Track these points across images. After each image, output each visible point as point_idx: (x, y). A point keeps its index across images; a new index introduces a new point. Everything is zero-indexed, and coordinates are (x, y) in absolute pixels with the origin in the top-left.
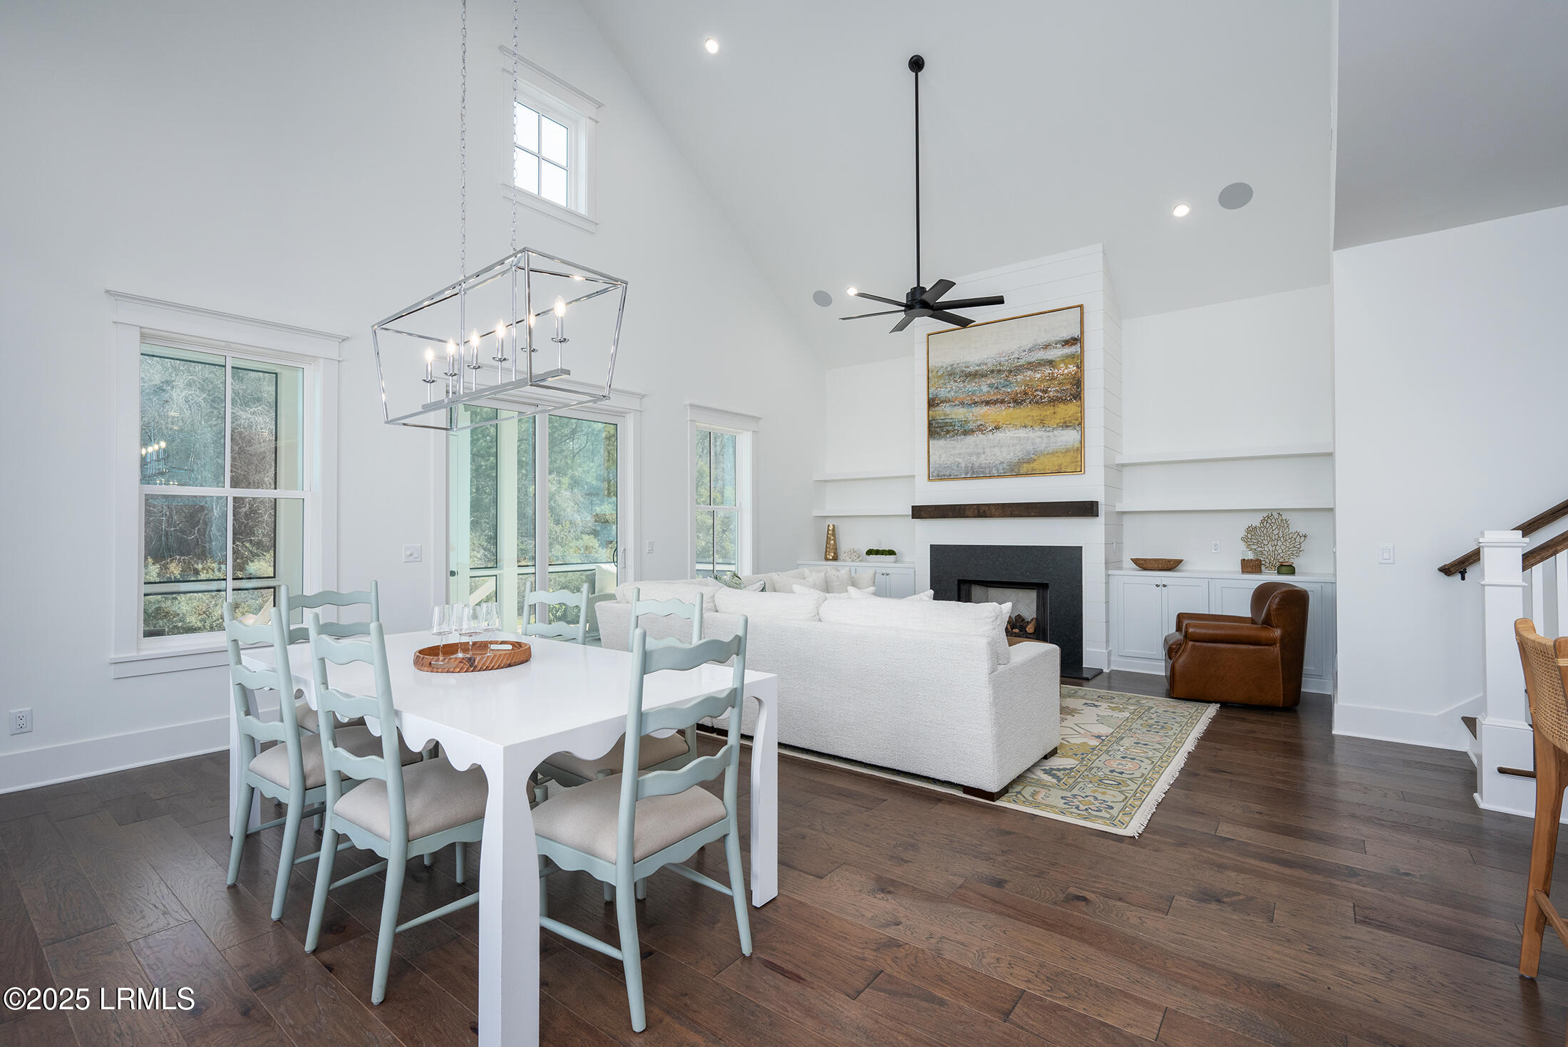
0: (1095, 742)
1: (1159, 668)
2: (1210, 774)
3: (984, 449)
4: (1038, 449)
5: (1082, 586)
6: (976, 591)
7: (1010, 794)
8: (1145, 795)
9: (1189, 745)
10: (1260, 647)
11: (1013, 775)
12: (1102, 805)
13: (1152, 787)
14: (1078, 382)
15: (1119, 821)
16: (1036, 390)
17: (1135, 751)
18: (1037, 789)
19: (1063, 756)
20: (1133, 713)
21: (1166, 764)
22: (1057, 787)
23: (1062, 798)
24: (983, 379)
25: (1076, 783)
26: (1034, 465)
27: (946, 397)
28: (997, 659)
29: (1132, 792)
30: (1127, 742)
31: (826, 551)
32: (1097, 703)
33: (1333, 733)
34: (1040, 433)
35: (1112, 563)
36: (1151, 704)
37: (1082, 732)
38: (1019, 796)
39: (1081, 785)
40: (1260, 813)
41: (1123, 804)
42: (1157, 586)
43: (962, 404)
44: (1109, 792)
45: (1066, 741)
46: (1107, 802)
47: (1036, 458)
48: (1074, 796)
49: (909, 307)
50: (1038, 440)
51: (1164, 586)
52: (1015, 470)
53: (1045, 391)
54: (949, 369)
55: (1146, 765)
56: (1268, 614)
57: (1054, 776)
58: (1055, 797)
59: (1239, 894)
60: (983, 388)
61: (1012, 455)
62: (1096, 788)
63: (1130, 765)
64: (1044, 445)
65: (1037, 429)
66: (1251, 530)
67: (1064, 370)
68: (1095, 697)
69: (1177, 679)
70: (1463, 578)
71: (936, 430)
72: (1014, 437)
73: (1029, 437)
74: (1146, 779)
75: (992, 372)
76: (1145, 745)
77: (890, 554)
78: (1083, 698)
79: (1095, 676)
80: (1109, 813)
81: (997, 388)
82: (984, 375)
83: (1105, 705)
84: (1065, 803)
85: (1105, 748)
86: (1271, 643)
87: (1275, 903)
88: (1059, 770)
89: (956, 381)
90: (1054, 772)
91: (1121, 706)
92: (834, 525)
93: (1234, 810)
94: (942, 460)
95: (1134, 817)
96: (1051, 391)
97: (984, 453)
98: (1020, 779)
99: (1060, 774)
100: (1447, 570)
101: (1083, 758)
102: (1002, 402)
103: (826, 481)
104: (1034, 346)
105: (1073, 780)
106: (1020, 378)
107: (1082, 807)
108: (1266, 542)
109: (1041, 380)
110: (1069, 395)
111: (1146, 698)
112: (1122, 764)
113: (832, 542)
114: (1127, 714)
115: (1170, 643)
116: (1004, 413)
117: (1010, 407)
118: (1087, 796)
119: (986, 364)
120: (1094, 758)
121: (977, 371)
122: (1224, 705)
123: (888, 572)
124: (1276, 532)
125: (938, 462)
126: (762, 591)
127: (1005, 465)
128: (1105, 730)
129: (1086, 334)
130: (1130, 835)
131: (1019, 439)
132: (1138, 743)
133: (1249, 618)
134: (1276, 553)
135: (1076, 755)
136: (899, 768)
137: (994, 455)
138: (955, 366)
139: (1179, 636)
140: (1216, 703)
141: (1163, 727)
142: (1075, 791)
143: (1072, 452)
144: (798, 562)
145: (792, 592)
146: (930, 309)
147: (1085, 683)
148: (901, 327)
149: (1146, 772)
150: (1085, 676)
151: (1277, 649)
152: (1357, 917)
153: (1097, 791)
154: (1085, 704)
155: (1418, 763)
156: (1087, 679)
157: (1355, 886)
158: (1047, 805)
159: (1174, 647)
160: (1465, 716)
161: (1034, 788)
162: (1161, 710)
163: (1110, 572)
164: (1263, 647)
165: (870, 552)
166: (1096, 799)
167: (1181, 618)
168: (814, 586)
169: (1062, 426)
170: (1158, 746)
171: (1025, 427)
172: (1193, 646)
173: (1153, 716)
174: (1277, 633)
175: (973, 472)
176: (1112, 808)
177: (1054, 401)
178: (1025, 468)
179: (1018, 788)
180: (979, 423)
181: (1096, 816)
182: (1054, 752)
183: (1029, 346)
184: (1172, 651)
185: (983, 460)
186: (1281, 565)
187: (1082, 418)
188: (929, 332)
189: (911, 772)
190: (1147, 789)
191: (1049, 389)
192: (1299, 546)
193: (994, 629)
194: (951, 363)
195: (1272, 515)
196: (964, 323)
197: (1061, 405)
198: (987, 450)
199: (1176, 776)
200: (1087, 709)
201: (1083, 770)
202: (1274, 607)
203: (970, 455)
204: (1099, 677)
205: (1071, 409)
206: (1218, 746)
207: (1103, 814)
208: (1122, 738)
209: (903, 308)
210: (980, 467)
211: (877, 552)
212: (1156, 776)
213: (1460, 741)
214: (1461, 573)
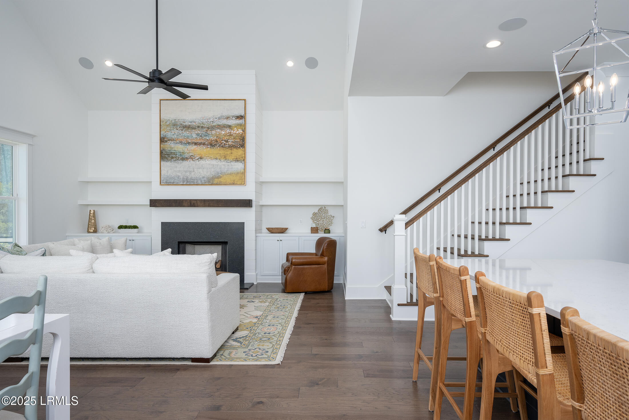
0: (255, 320)
1: (278, 280)
2: (306, 326)
3: (193, 169)
4: (223, 171)
5: (244, 242)
6: (189, 247)
7: (217, 357)
8: (281, 342)
9: (295, 314)
10: (320, 266)
11: (219, 346)
12: (263, 352)
13: (284, 337)
14: (243, 139)
15: (272, 358)
16: (222, 140)
17: (274, 321)
18: (231, 351)
19: (242, 330)
20: (270, 303)
21: (287, 325)
22: (241, 347)
23: (244, 352)
24: (193, 130)
25: (250, 343)
26: (221, 180)
27: (172, 138)
28: (212, 284)
29: (275, 342)
30: (270, 317)
31: (88, 227)
32: (253, 300)
33: (345, 299)
34: (224, 163)
35: (258, 230)
36: (277, 297)
37: (249, 316)
38: (222, 356)
39: (252, 343)
40: (326, 339)
41: (272, 349)
42: (278, 241)
43: (181, 143)
44: (265, 344)
45: (242, 322)
46: (265, 349)
47: (222, 176)
48: (250, 350)
49: (151, 80)
50: (223, 167)
51: (281, 240)
52: (211, 182)
53: (227, 141)
54: (173, 122)
55: (279, 327)
56: (323, 251)
57: (239, 342)
58: (240, 353)
59: (324, 378)
60: (194, 135)
61: (209, 173)
62: (259, 344)
63: (272, 329)
64: (226, 169)
65: (222, 161)
66: (315, 214)
67: (236, 132)
68: (252, 297)
69: (288, 283)
70: (385, 233)
71: (164, 156)
72: (210, 164)
73: (218, 164)
74: (280, 334)
75: (199, 127)
76: (278, 317)
77: (135, 228)
78: (246, 299)
79: (250, 287)
80: (267, 355)
81: (201, 136)
82: (194, 128)
83: (257, 301)
84: (246, 355)
85: (260, 322)
86: (323, 264)
87: (338, 378)
88: (240, 338)
89: (177, 129)
90: (238, 340)
91: (264, 300)
92: (94, 211)
93: (317, 341)
94: (169, 174)
95: (278, 354)
96: (230, 141)
97: (194, 171)
98: (222, 347)
99: (241, 340)
100: (381, 230)
101: (251, 330)
102: (204, 144)
103: (88, 182)
104: (222, 116)
105: (248, 342)
106: (213, 132)
107: (254, 355)
108: (320, 220)
109: (225, 135)
110: (238, 144)
111: (275, 295)
112: (269, 329)
113: (93, 221)
114: (267, 304)
115: (285, 267)
116: (205, 150)
117: (208, 147)
118: (255, 349)
119: (195, 122)
120: (256, 328)
121: (190, 125)
122: (306, 293)
123: (133, 239)
124: (323, 215)
125: (166, 175)
126: (43, 255)
127: (205, 179)
128: (259, 313)
129: (247, 115)
130: (277, 364)
131: (213, 165)
132: (274, 317)
133: (315, 253)
134: (323, 224)
135: (247, 328)
136: (151, 357)
137: (199, 173)
138: (177, 121)
139: (288, 264)
140: (303, 292)
141: (284, 307)
142: (250, 347)
143: (240, 174)
144: (67, 234)
145: (69, 255)
146: (165, 84)
147: (245, 291)
148: (145, 92)
149: (279, 330)
150: (245, 287)
151: (325, 266)
152: (365, 375)
153: (259, 345)
154: (248, 301)
155: (373, 306)
156: (247, 289)
157: (363, 362)
158: (237, 358)
159: (287, 269)
160: (386, 285)
161: (229, 351)
162: (281, 299)
163: (258, 235)
164: (321, 266)
165: (121, 227)
166: (260, 349)
167: (288, 255)
168: (83, 250)
169: (235, 161)
170: (283, 317)
171: (216, 159)
172: (294, 268)
173: (279, 303)
174: (326, 259)
175: (187, 182)
176: (267, 352)
177: (231, 147)
178: (216, 181)
179: (221, 352)
180: (191, 154)
181: (261, 358)
182: (237, 329)
183: (219, 116)
184: (285, 271)
185: (193, 175)
186: (325, 229)
187: (245, 157)
188: (162, 98)
189: (159, 357)
190: (281, 339)
191: (229, 140)
192: (331, 221)
193: (210, 268)
194: (174, 119)
195: (322, 208)
196: (184, 97)
197: (235, 150)
198: (195, 170)
199: (292, 330)
200: (249, 304)
201: (252, 335)
202: (325, 247)
203: (186, 172)
204: (252, 287)
205: (239, 152)
206: (306, 312)
207: (264, 356)
208: (267, 316)
209: (147, 80)
210: (191, 179)
211: (126, 227)
212: (284, 331)
213: (384, 295)
214: (385, 231)
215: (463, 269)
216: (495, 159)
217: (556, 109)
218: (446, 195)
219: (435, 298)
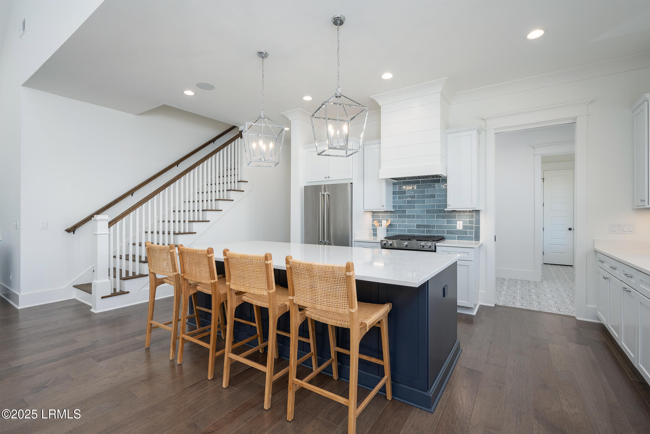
70: (74, 233)
100: (68, 231)
152: (97, 361)
157: (87, 353)
160: (75, 285)
214: (74, 232)
215: (210, 250)
216: (185, 174)
217: (223, 147)
218: (147, 199)
219: (174, 276)
